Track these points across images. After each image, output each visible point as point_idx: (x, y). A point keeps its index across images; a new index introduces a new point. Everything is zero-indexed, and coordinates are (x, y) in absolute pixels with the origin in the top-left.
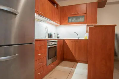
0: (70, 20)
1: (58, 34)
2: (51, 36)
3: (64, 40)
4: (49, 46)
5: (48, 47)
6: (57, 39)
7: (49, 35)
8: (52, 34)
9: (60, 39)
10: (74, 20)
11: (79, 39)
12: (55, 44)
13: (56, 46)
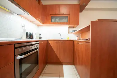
0: (53, 20)
1: (40, 34)
2: (30, 36)
3: (47, 41)
4: (21, 55)
5: (19, 57)
6: (38, 40)
7: (27, 34)
8: (32, 34)
9: (42, 39)
10: (57, 20)
11: (62, 39)
12: (36, 47)
13: (37, 51)
